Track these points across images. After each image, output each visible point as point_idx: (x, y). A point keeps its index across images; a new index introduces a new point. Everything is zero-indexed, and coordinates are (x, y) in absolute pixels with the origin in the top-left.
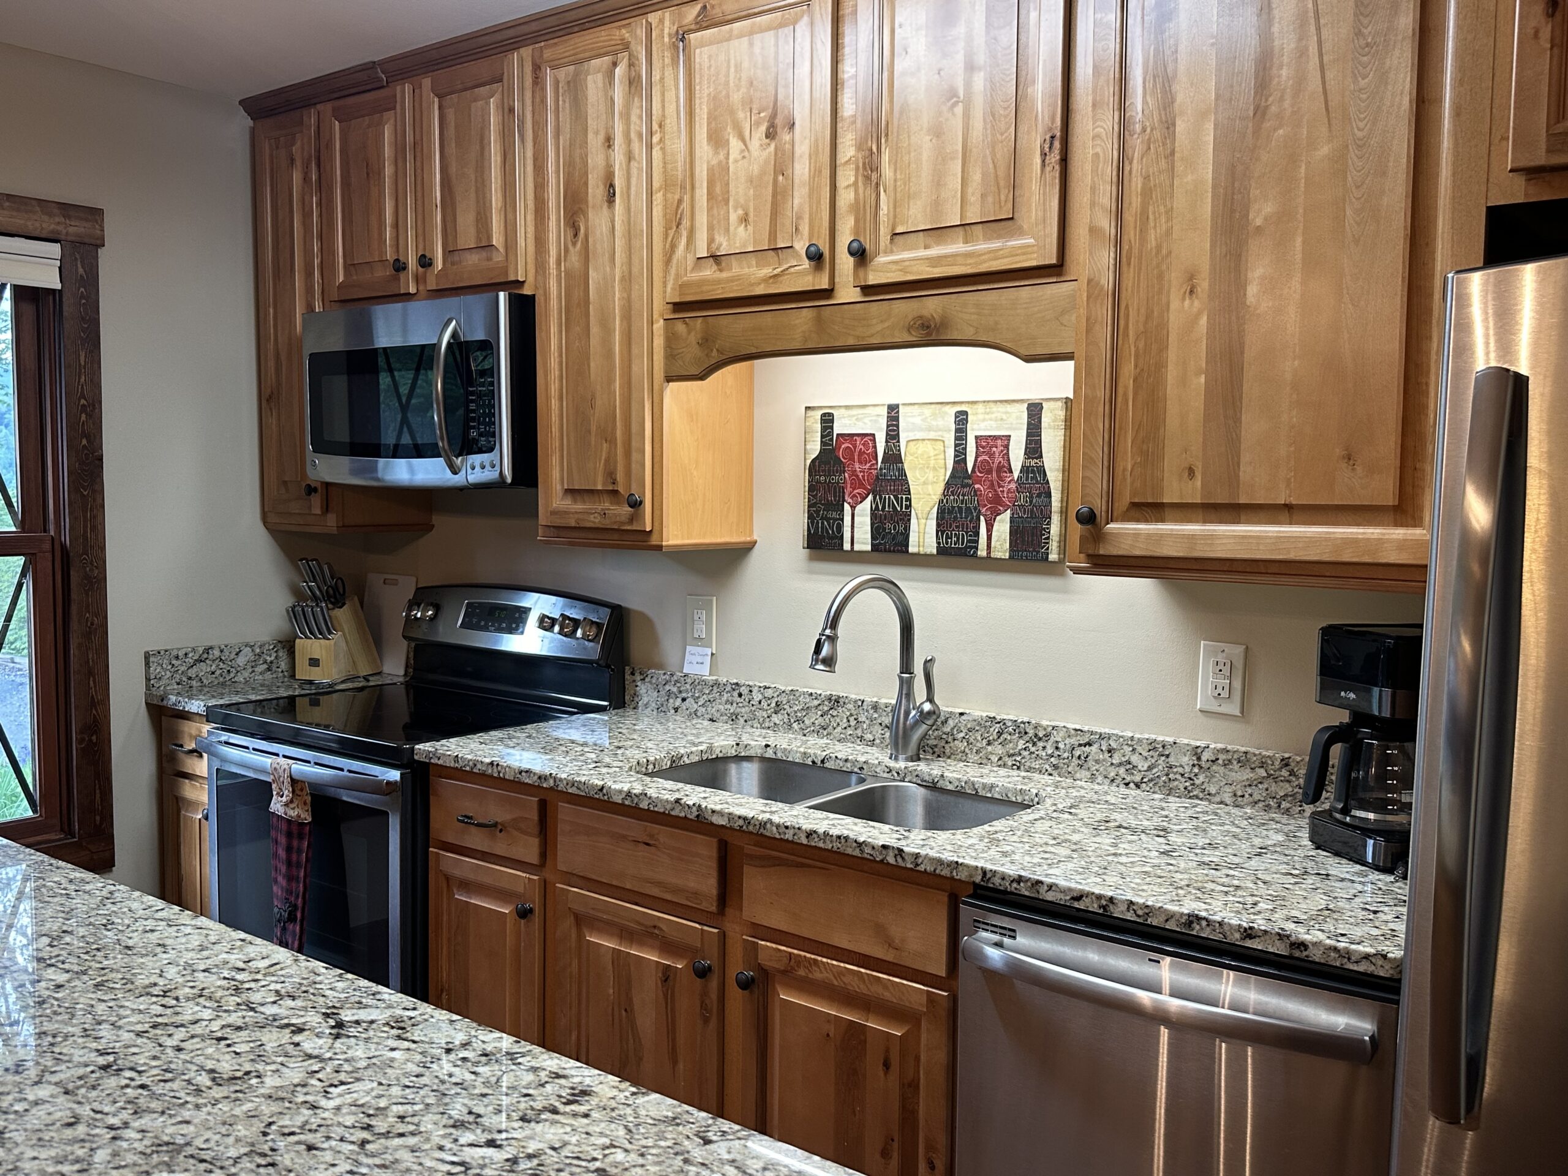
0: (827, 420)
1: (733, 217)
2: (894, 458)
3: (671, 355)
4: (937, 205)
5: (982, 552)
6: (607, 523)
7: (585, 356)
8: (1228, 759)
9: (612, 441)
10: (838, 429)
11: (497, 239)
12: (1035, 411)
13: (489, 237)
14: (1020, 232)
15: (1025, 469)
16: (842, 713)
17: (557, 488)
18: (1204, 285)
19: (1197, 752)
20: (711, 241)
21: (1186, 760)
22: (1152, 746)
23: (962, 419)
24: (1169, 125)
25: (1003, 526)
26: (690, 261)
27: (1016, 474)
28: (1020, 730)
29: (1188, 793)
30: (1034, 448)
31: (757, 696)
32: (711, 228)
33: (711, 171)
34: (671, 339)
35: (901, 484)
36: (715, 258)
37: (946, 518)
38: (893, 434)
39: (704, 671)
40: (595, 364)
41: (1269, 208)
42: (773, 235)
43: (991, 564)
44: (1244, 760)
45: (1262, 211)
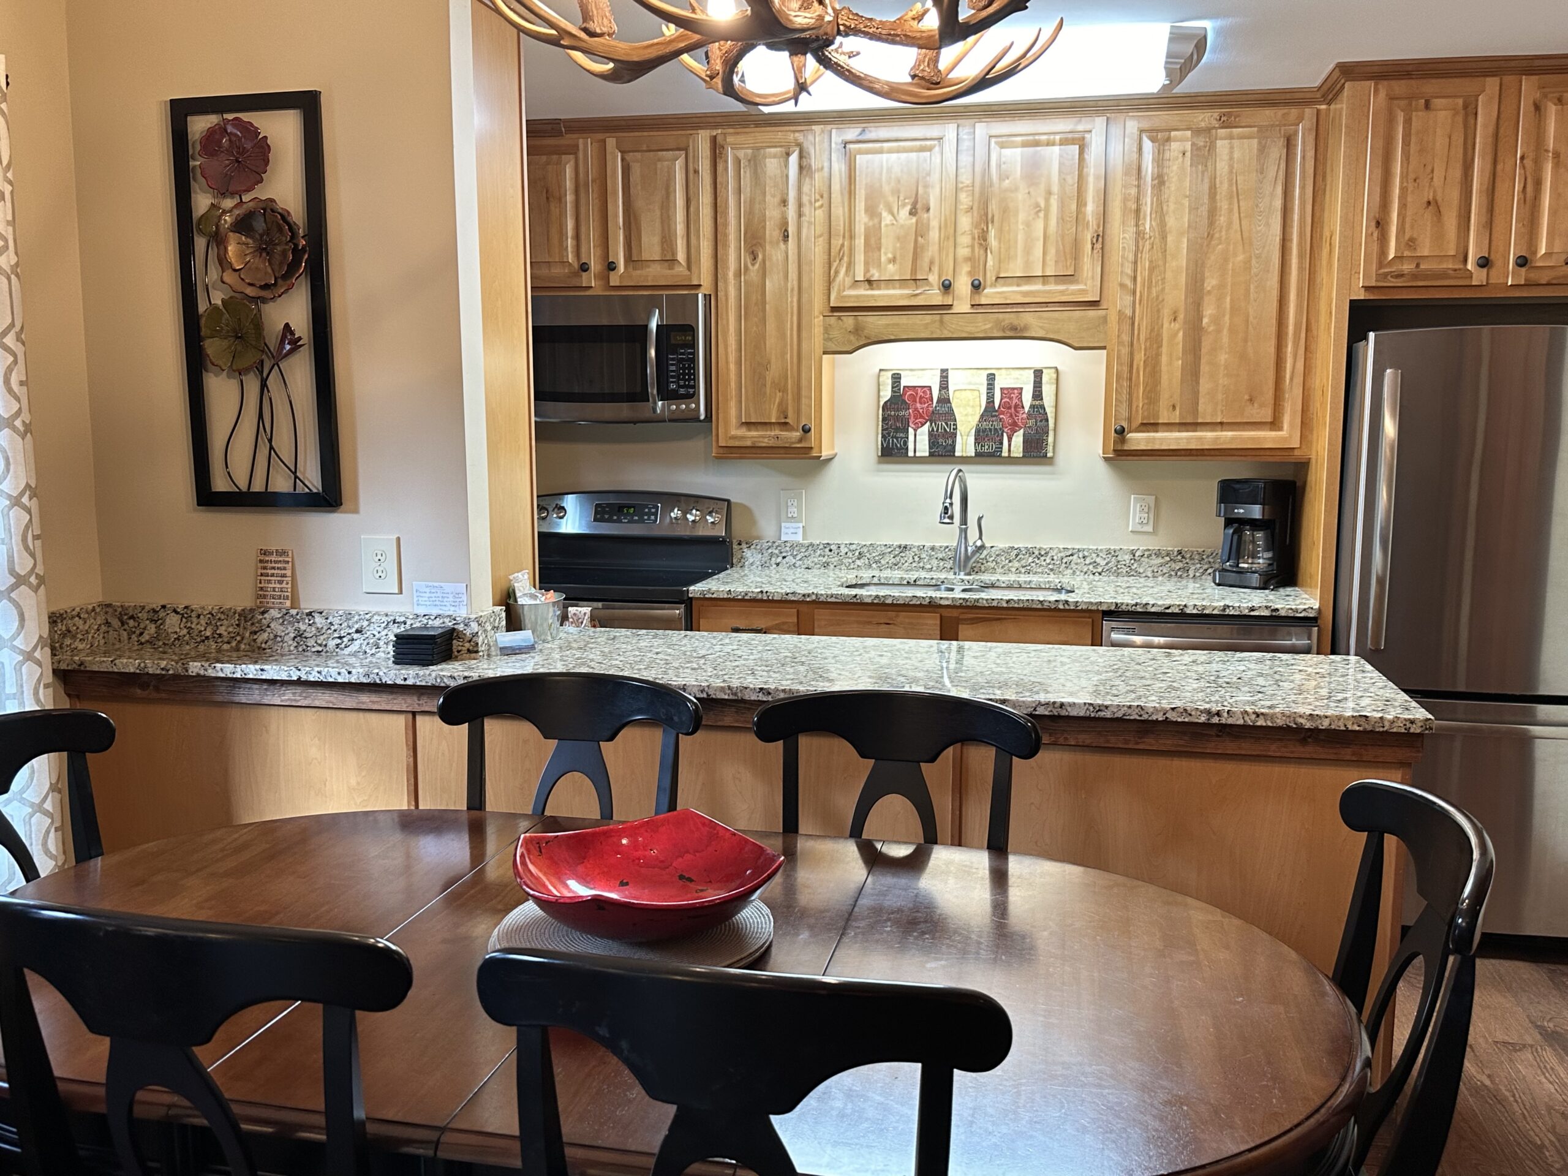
0: (896, 378)
1: (883, 259)
2: (945, 400)
3: (827, 339)
4: (1028, 264)
5: (1005, 454)
6: (780, 444)
7: (761, 337)
8: (1150, 554)
9: (784, 390)
10: (904, 382)
11: (681, 256)
12: (1038, 374)
13: (674, 253)
14: (1077, 282)
15: (1032, 407)
16: (909, 554)
17: (733, 420)
18: (1181, 317)
19: (1133, 553)
20: (867, 271)
21: (1127, 557)
22: (1108, 552)
23: (991, 378)
24: (1164, 238)
25: (1018, 439)
26: (848, 281)
27: (1027, 409)
28: (1030, 552)
29: (1128, 575)
30: (1038, 395)
31: (844, 550)
32: (867, 264)
33: (867, 229)
34: (827, 329)
35: (950, 416)
36: (869, 282)
37: (981, 435)
38: (944, 385)
39: (799, 538)
40: (771, 341)
41: (1214, 282)
42: (914, 270)
43: (1011, 460)
44: (1158, 554)
45: (1210, 283)
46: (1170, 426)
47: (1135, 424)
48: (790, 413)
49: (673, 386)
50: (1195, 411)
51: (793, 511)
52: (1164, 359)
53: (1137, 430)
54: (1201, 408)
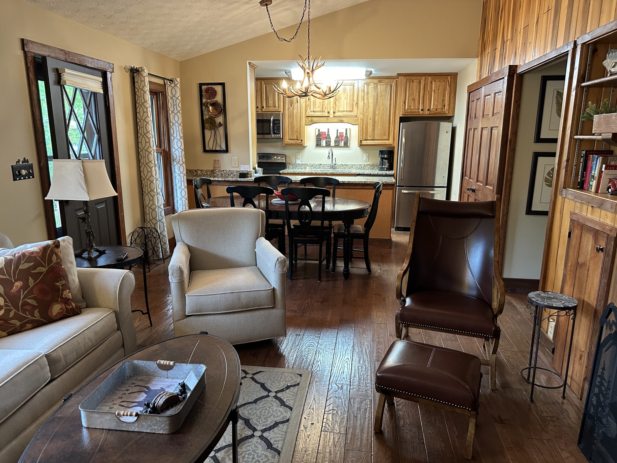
0: (319, 130)
1: (317, 107)
2: (328, 135)
3: (306, 122)
4: (344, 108)
5: (340, 145)
6: (297, 143)
7: (293, 122)
8: (367, 165)
9: (297, 132)
11: (277, 105)
12: (346, 129)
13: (276, 105)
14: (353, 112)
15: (345, 136)
16: (322, 166)
17: (287, 139)
18: (372, 119)
19: (364, 165)
20: (313, 109)
21: (363, 166)
22: (360, 165)
23: (337, 130)
24: (368, 104)
25: (343, 142)
26: (310, 111)
27: (344, 136)
28: (345, 165)
29: (363, 169)
30: (346, 134)
31: (309, 165)
32: (313, 108)
33: (313, 101)
34: (306, 120)
35: (330, 138)
36: (314, 111)
37: (335, 142)
38: (328, 132)
39: (300, 163)
40: (295, 123)
41: (378, 112)
42: (322, 109)
43: (341, 147)
44: (369, 165)
45: (377, 113)
46: (370, 140)
47: (363, 140)
48: (299, 137)
49: (276, 132)
50: (374, 137)
51: (299, 157)
52: (369, 127)
53: (364, 141)
54: (375, 136)
